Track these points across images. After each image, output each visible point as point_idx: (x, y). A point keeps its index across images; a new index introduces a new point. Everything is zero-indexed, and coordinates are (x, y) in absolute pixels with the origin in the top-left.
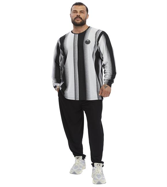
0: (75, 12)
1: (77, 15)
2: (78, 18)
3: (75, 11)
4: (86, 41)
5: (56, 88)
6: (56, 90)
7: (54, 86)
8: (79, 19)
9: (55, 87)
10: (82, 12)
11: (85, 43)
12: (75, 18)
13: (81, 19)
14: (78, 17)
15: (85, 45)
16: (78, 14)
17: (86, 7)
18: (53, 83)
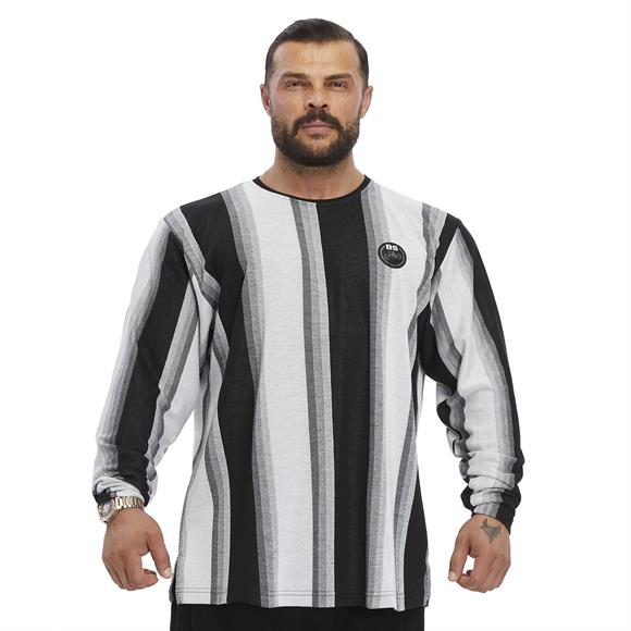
0: (299, 81)
1: (311, 105)
2: (318, 121)
3: (296, 80)
4: (383, 251)
5: (106, 507)
6: (101, 514)
7: (100, 489)
8: (320, 130)
9: (103, 497)
10: (338, 81)
11: (379, 260)
12: (299, 124)
13: (334, 123)
14: (317, 114)
15: (379, 267)
16: (318, 99)
17: (358, 44)
18: (100, 468)
